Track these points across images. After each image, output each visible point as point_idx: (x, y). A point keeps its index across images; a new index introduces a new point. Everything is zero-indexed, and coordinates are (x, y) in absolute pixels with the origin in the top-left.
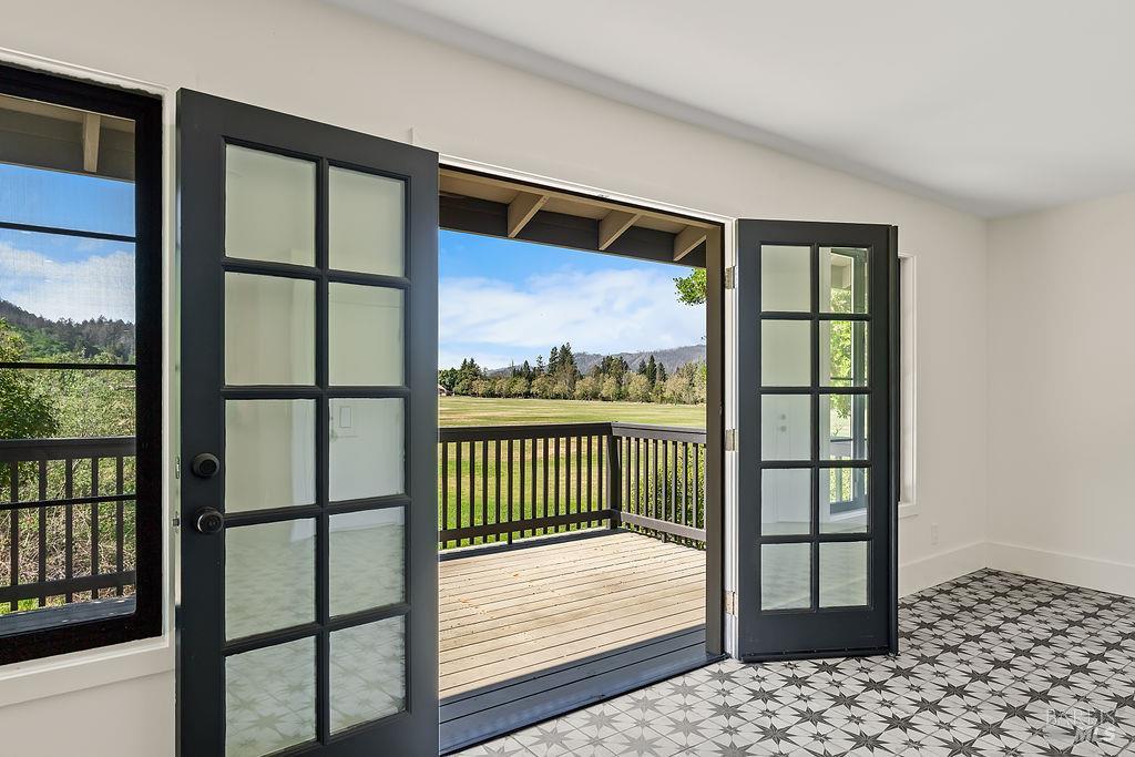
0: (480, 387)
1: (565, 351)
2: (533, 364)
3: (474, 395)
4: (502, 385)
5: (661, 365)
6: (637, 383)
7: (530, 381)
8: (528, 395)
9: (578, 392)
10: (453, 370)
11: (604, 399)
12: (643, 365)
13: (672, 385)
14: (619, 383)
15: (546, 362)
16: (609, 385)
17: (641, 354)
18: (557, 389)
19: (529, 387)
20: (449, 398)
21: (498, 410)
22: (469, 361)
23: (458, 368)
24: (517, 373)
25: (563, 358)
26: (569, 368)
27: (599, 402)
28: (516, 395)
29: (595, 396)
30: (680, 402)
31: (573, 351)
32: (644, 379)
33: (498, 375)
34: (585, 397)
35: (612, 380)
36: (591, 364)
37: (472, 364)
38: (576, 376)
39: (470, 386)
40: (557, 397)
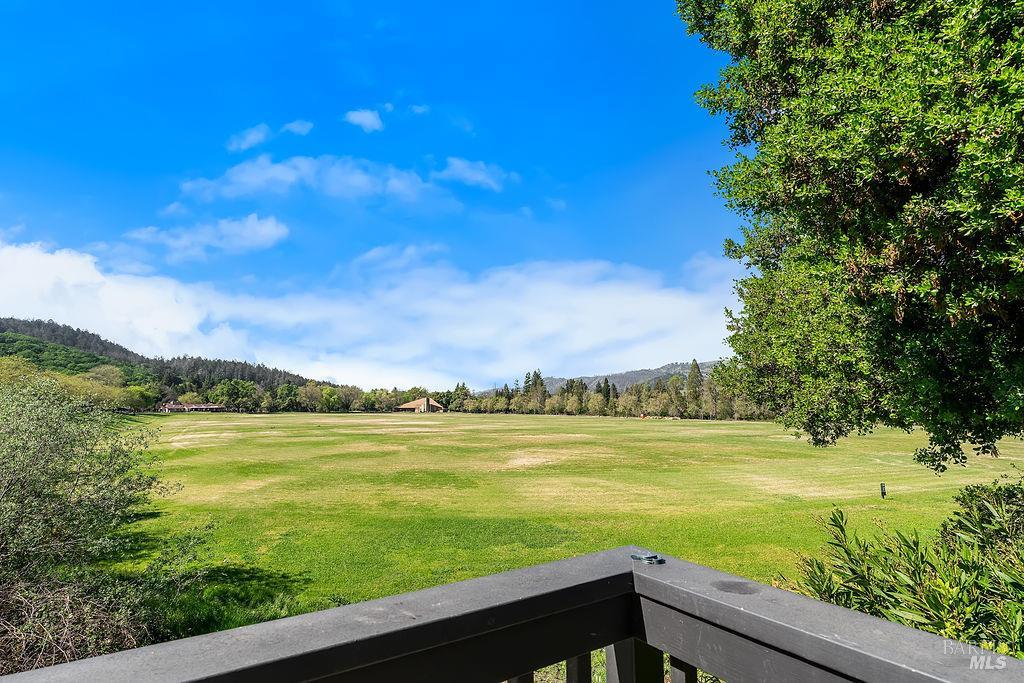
0: (470, 405)
1: (537, 376)
2: (512, 387)
3: (465, 411)
4: (487, 403)
5: (613, 385)
6: (595, 400)
7: (509, 400)
8: (507, 411)
9: (547, 408)
10: (449, 392)
11: (569, 414)
12: (599, 385)
13: (624, 401)
14: (581, 400)
15: (522, 385)
16: (572, 402)
17: (597, 377)
18: (531, 406)
19: (509, 404)
20: (446, 414)
21: (482, 424)
22: (461, 385)
23: (452, 390)
24: (499, 394)
25: (536, 381)
26: (540, 388)
27: (564, 417)
28: (498, 411)
29: (561, 412)
30: (630, 415)
31: (543, 376)
32: (600, 397)
33: (483, 396)
34: (553, 412)
35: (575, 398)
36: (558, 386)
37: (463, 388)
38: (546, 395)
39: (462, 405)
40: (531, 412)
